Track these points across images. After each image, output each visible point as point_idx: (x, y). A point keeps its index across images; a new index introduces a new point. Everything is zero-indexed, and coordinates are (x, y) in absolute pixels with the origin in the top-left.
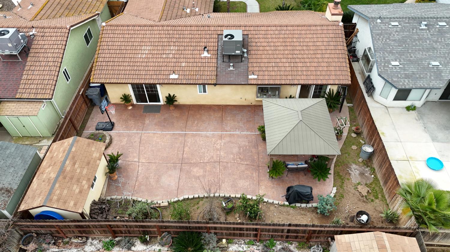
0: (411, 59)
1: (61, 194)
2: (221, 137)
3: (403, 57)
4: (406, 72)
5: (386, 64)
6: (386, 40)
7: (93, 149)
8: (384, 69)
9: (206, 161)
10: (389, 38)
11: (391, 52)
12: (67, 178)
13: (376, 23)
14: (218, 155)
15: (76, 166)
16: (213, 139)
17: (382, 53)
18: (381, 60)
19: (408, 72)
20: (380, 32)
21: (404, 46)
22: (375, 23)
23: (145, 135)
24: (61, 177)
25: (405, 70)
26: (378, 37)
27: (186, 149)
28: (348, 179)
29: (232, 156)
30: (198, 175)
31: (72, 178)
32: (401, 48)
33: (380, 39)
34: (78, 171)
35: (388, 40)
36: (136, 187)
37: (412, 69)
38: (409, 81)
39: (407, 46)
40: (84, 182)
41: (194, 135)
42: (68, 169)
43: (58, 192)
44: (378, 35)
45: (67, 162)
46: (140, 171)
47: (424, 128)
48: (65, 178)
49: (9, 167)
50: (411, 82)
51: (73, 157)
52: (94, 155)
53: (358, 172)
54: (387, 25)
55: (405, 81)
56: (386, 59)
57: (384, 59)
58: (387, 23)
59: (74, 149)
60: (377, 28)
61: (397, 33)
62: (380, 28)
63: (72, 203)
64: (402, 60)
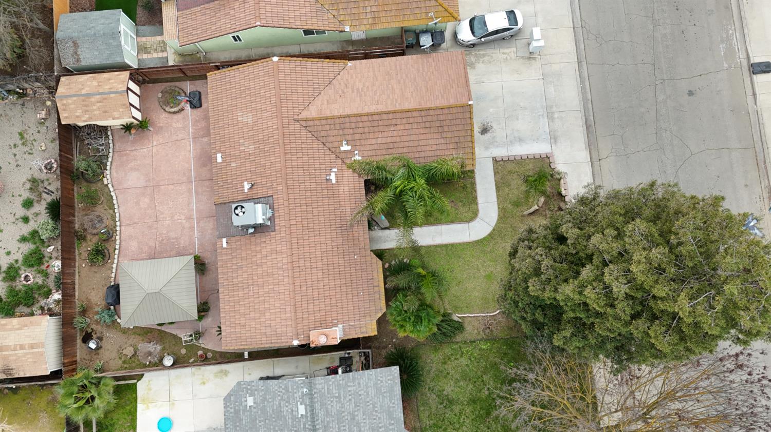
0: (258, 421)
1: (69, 104)
2: (189, 218)
3: (259, 412)
4: (241, 412)
5: (249, 391)
6: (279, 395)
7: (121, 110)
8: (244, 388)
9: (157, 208)
10: (282, 399)
11: (264, 399)
12: (84, 103)
13: (302, 387)
14: (166, 218)
15: (98, 104)
16: (186, 211)
17: (263, 388)
18: (253, 386)
19: (241, 413)
20: (290, 390)
21: (273, 416)
22: (302, 385)
23: (188, 142)
24: (83, 98)
25: (244, 411)
26: (283, 387)
27: (171, 187)
28: (143, 340)
29: (165, 232)
30: (141, 203)
31: (86, 106)
32: (271, 412)
33: (281, 389)
34: (95, 108)
35: (279, 398)
36: (125, 152)
37: (245, 420)
38: (231, 413)
39: (274, 420)
40: (87, 116)
41: (190, 191)
42: (93, 100)
43: (70, 101)
44: (286, 387)
45: (98, 96)
46: (142, 150)
47: (214, 427)
48: (83, 101)
49: (98, 49)
50: (231, 415)
51: (105, 99)
52: (115, 113)
53: (152, 351)
54: (301, 400)
55: (231, 408)
56: (256, 393)
57: (256, 390)
58: (303, 400)
59: (112, 95)
60: (295, 387)
61: (289, 410)
62: (295, 391)
63: (66, 115)
64: (255, 410)
